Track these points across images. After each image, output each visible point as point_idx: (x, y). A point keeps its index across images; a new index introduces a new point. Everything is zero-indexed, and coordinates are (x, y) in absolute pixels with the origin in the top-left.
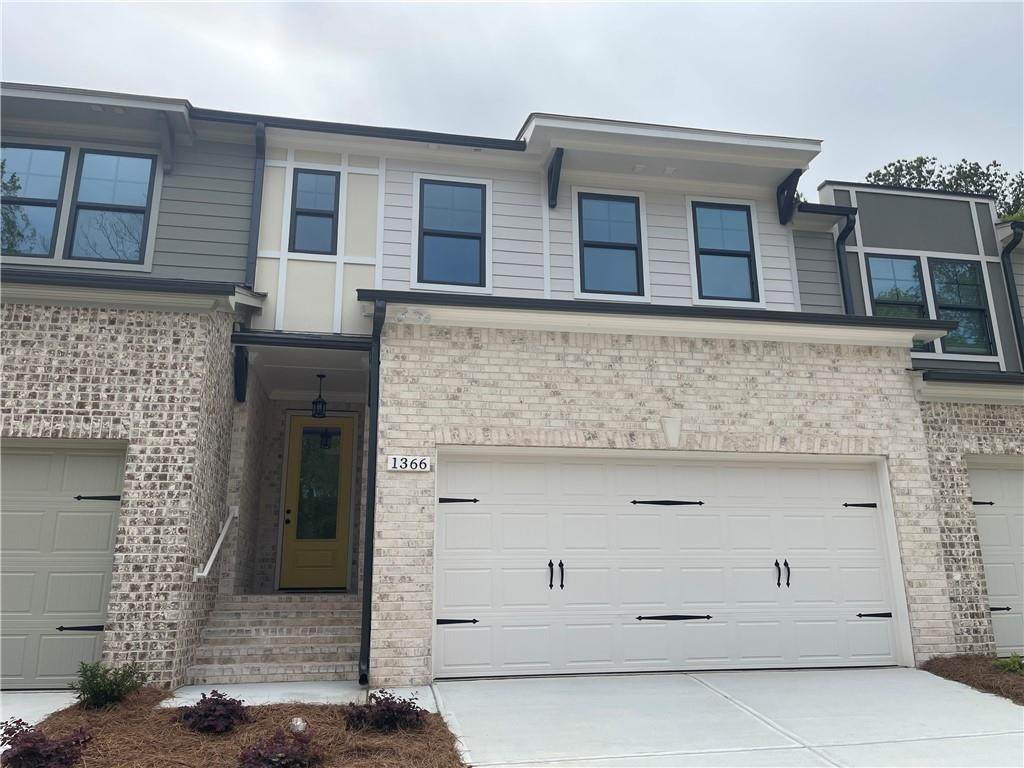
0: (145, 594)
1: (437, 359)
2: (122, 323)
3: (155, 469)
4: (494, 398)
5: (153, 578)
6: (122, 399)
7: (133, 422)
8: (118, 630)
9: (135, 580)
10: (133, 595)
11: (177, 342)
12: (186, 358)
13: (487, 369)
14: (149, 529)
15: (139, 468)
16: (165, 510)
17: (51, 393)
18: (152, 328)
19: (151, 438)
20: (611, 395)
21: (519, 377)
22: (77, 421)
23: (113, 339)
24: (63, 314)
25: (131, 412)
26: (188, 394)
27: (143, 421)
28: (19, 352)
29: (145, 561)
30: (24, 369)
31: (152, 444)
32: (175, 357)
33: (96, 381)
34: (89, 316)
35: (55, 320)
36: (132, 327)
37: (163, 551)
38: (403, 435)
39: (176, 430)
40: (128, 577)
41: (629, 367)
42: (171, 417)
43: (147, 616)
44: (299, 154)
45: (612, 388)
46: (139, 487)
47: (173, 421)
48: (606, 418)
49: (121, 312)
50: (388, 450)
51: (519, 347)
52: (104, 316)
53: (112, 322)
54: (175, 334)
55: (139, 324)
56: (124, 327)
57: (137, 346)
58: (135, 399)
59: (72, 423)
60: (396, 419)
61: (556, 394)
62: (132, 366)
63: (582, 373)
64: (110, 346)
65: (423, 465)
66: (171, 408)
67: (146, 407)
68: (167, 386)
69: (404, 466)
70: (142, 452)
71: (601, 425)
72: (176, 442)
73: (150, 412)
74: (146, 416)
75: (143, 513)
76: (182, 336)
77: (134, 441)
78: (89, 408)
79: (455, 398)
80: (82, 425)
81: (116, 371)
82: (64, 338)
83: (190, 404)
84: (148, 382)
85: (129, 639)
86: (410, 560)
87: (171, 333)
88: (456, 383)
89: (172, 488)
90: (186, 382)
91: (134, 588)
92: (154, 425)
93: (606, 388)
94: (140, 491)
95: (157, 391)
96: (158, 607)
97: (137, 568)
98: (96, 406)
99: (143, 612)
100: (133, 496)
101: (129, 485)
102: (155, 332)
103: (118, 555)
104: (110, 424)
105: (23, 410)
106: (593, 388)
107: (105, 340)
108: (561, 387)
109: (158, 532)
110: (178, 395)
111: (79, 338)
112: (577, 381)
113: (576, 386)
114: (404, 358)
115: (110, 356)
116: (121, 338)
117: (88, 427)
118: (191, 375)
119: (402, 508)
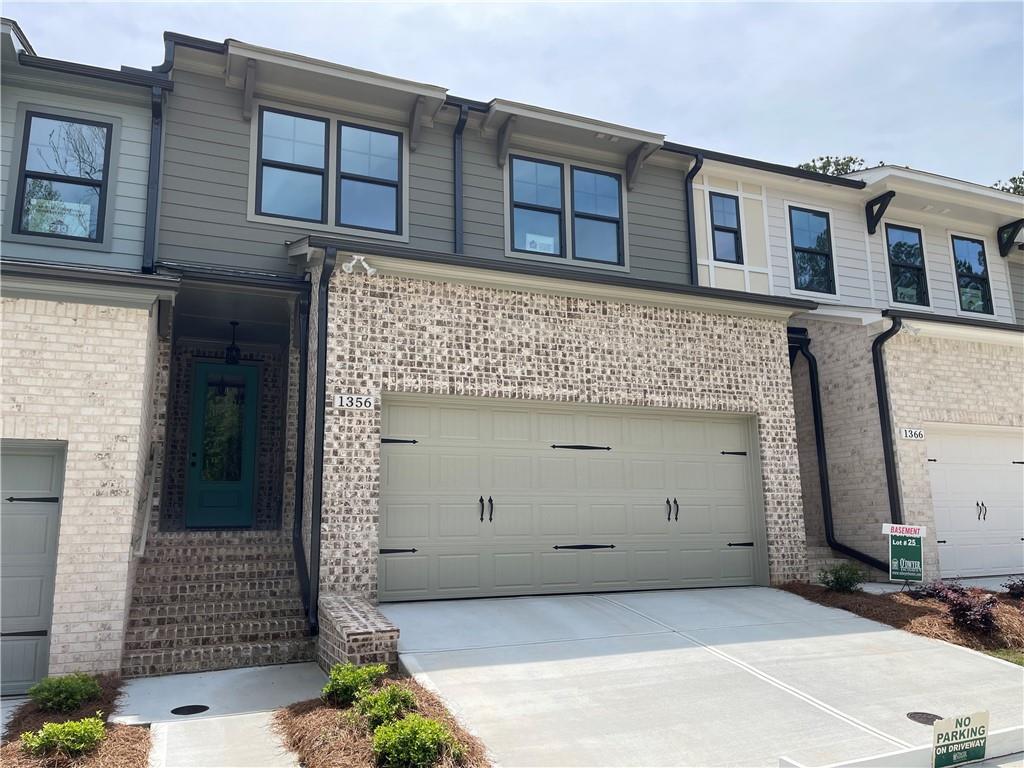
0: (786, 521)
1: (916, 360)
2: (741, 326)
3: (777, 434)
4: (949, 389)
5: (788, 511)
6: (750, 383)
7: (760, 402)
8: (776, 545)
9: (779, 511)
10: (780, 521)
11: (772, 342)
12: (779, 354)
13: (943, 368)
14: (781, 476)
15: (768, 434)
16: (786, 462)
17: (712, 377)
18: (758, 331)
19: (771, 412)
20: (1008, 387)
21: (959, 374)
22: (730, 398)
23: (738, 338)
24: (708, 319)
25: (757, 393)
26: (785, 380)
27: (764, 400)
28: (688, 346)
29: (782, 498)
30: (693, 359)
31: (772, 416)
32: (773, 353)
33: (734, 369)
34: (723, 321)
35: (704, 323)
36: (746, 330)
37: (790, 491)
38: (905, 414)
39: (783, 407)
40: (776, 510)
41: (1013, 369)
42: (778, 397)
43: (789, 535)
44: (713, 179)
45: (1007, 384)
46: (770, 447)
47: (780, 400)
48: (1006, 405)
49: (740, 318)
50: (899, 425)
51: (956, 352)
52: (730, 321)
53: (735, 326)
54: (771, 336)
55: (751, 327)
56: (742, 329)
57: (752, 344)
58: (758, 383)
59: (727, 399)
60: (899, 402)
61: (980, 387)
62: (752, 360)
63: (991, 372)
64: (737, 343)
65: (921, 435)
66: (778, 390)
67: (764, 390)
68: (772, 375)
69: (911, 435)
70: (768, 422)
71: (1004, 410)
72: (785, 416)
73: (767, 393)
74: (765, 396)
75: (776, 465)
76: (775, 337)
77: (763, 414)
78: (734, 389)
79: (929, 388)
80: (732, 401)
81: (744, 363)
82: (711, 336)
83: (787, 388)
84: (762, 371)
85: (783, 551)
87: (769, 335)
88: (927, 377)
89: (787, 448)
90: (782, 371)
91: (780, 517)
92: (770, 402)
93: (1004, 384)
94: (772, 450)
95: (769, 378)
96: (794, 530)
97: (779, 503)
98: (737, 388)
99: (787, 533)
100: (768, 453)
101: (765, 445)
102: (759, 334)
103: (767, 494)
104: (747, 400)
105: (699, 389)
106: (998, 383)
107: (734, 338)
108: (983, 382)
109: (786, 478)
110: (779, 381)
111: (719, 337)
112: (989, 379)
113: (989, 382)
114: (898, 358)
115: (739, 352)
116: (742, 338)
117: (736, 403)
118: (784, 367)
119: (912, 466)
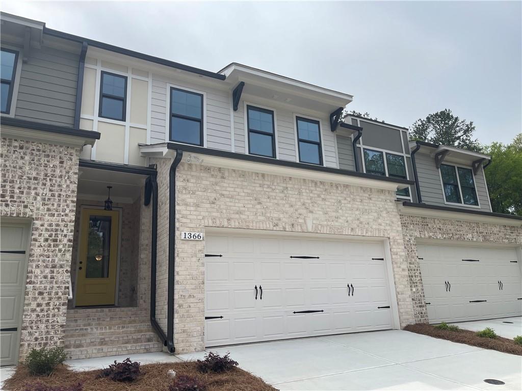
0: (46, 308)
1: (204, 182)
2: (28, 148)
3: (51, 236)
4: (232, 204)
5: (50, 299)
6: (28, 193)
7: (36, 208)
8: (30, 330)
9: (39, 300)
10: (38, 309)
11: (62, 162)
12: (68, 172)
13: (228, 189)
14: (47, 271)
16: (57, 260)
18: (46, 153)
19: (47, 217)
20: (284, 205)
21: (243, 194)
23: (22, 158)
25: (34, 202)
26: (69, 193)
27: (42, 207)
29: (46, 289)
31: (48, 221)
32: (61, 171)
33: (12, 182)
34: (7, 143)
36: (33, 152)
37: (56, 283)
38: (188, 221)
39: (62, 214)
40: (35, 299)
41: (290, 192)
42: (59, 205)
43: (48, 321)
44: (104, 63)
45: (284, 202)
46: (40, 246)
47: (61, 208)
48: (282, 216)
49: (27, 142)
50: (181, 229)
51: (242, 179)
52: (16, 144)
53: (21, 148)
54: (60, 158)
55: (39, 150)
56: (28, 151)
57: (37, 163)
58: (37, 194)
60: (184, 212)
61: (260, 203)
62: (34, 175)
63: (271, 194)
64: (20, 162)
65: (199, 237)
66: (59, 200)
67: (44, 199)
68: (56, 188)
69: (190, 237)
70: (42, 225)
71: (280, 220)
72: (63, 220)
73: (46, 202)
74: (44, 204)
75: (44, 261)
76: (65, 159)
77: (37, 219)
78: (8, 198)
79: (213, 203)
80: (3, 208)
81: (24, 177)
83: (70, 199)
84: (44, 184)
85: (37, 334)
86: (193, 286)
87: (58, 157)
88: (214, 195)
89: (61, 247)
90: (68, 186)
91: (39, 305)
92: (49, 210)
93: (281, 202)
94: (42, 248)
95: (51, 190)
96: (54, 316)
97: (41, 293)
98: (12, 197)
99: (45, 319)
100: (37, 251)
101: (34, 245)
102: (48, 156)
103: (28, 286)
104: (22, 209)
106: (276, 201)
107: (16, 158)
108: (262, 200)
109: (53, 272)
110: (63, 193)
112: (269, 198)
113: (268, 200)
114: (188, 181)
115: (20, 168)
116: (27, 158)
117: (7, 209)
118: (71, 182)
119: (188, 259)
